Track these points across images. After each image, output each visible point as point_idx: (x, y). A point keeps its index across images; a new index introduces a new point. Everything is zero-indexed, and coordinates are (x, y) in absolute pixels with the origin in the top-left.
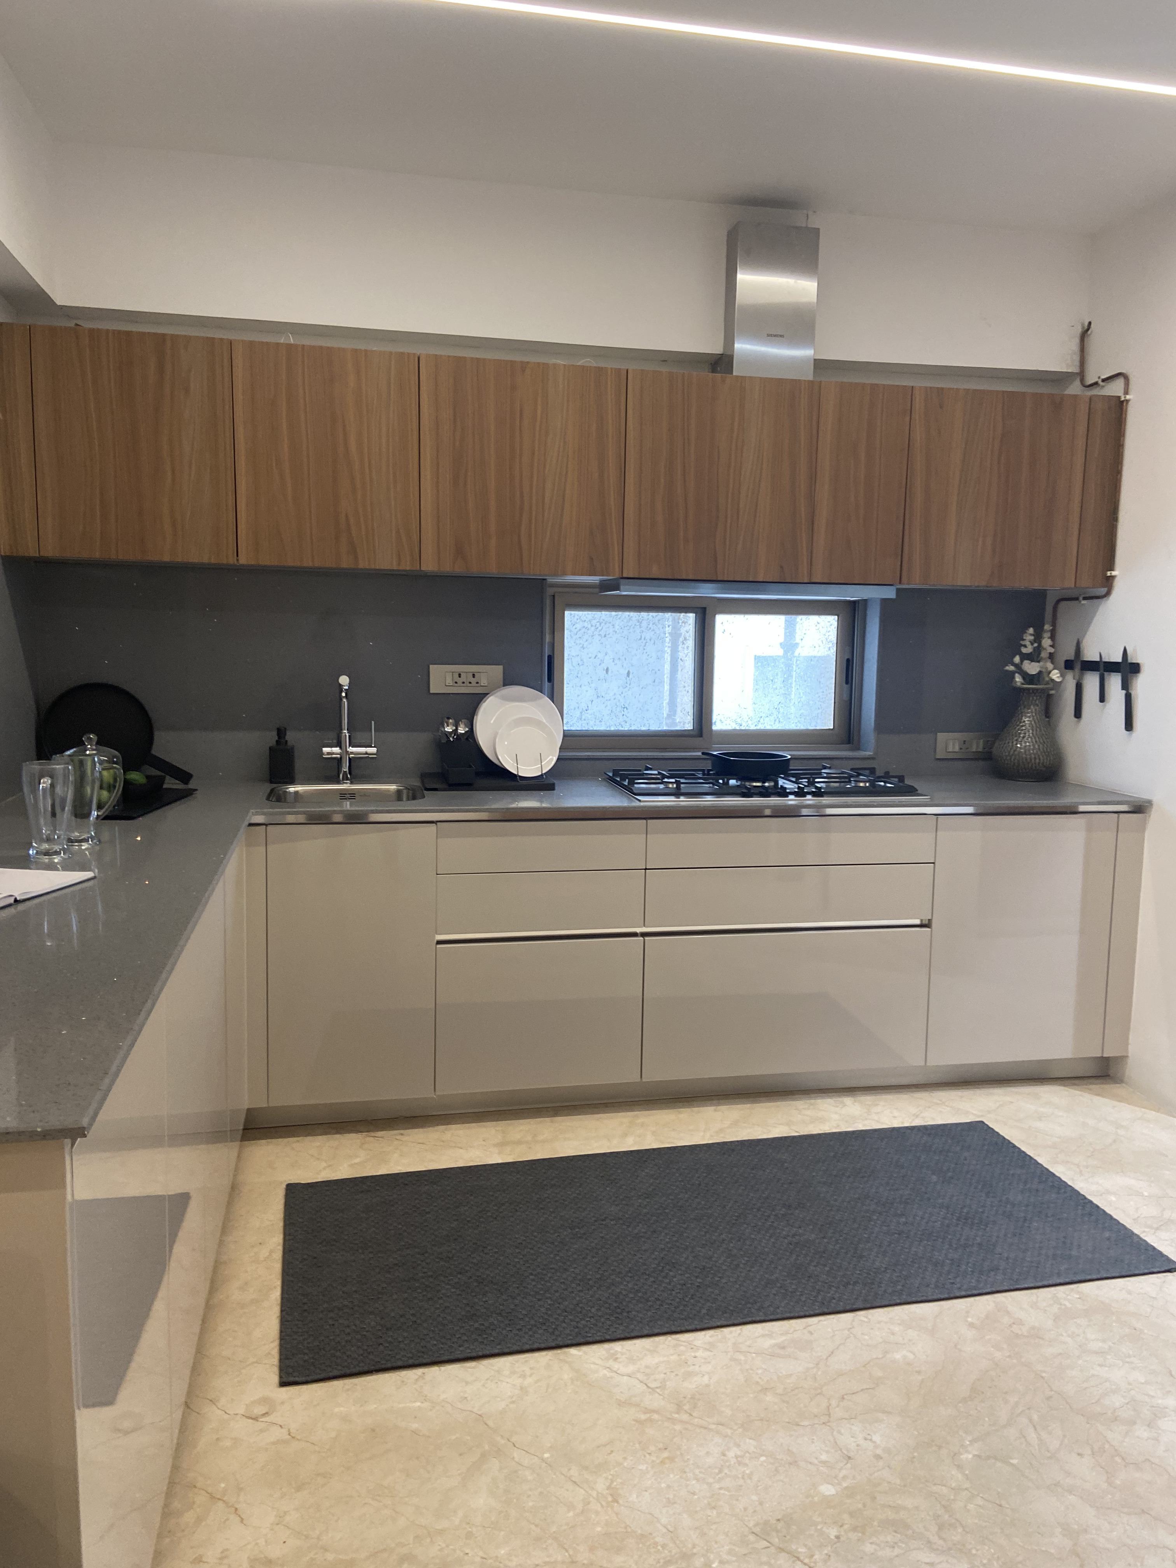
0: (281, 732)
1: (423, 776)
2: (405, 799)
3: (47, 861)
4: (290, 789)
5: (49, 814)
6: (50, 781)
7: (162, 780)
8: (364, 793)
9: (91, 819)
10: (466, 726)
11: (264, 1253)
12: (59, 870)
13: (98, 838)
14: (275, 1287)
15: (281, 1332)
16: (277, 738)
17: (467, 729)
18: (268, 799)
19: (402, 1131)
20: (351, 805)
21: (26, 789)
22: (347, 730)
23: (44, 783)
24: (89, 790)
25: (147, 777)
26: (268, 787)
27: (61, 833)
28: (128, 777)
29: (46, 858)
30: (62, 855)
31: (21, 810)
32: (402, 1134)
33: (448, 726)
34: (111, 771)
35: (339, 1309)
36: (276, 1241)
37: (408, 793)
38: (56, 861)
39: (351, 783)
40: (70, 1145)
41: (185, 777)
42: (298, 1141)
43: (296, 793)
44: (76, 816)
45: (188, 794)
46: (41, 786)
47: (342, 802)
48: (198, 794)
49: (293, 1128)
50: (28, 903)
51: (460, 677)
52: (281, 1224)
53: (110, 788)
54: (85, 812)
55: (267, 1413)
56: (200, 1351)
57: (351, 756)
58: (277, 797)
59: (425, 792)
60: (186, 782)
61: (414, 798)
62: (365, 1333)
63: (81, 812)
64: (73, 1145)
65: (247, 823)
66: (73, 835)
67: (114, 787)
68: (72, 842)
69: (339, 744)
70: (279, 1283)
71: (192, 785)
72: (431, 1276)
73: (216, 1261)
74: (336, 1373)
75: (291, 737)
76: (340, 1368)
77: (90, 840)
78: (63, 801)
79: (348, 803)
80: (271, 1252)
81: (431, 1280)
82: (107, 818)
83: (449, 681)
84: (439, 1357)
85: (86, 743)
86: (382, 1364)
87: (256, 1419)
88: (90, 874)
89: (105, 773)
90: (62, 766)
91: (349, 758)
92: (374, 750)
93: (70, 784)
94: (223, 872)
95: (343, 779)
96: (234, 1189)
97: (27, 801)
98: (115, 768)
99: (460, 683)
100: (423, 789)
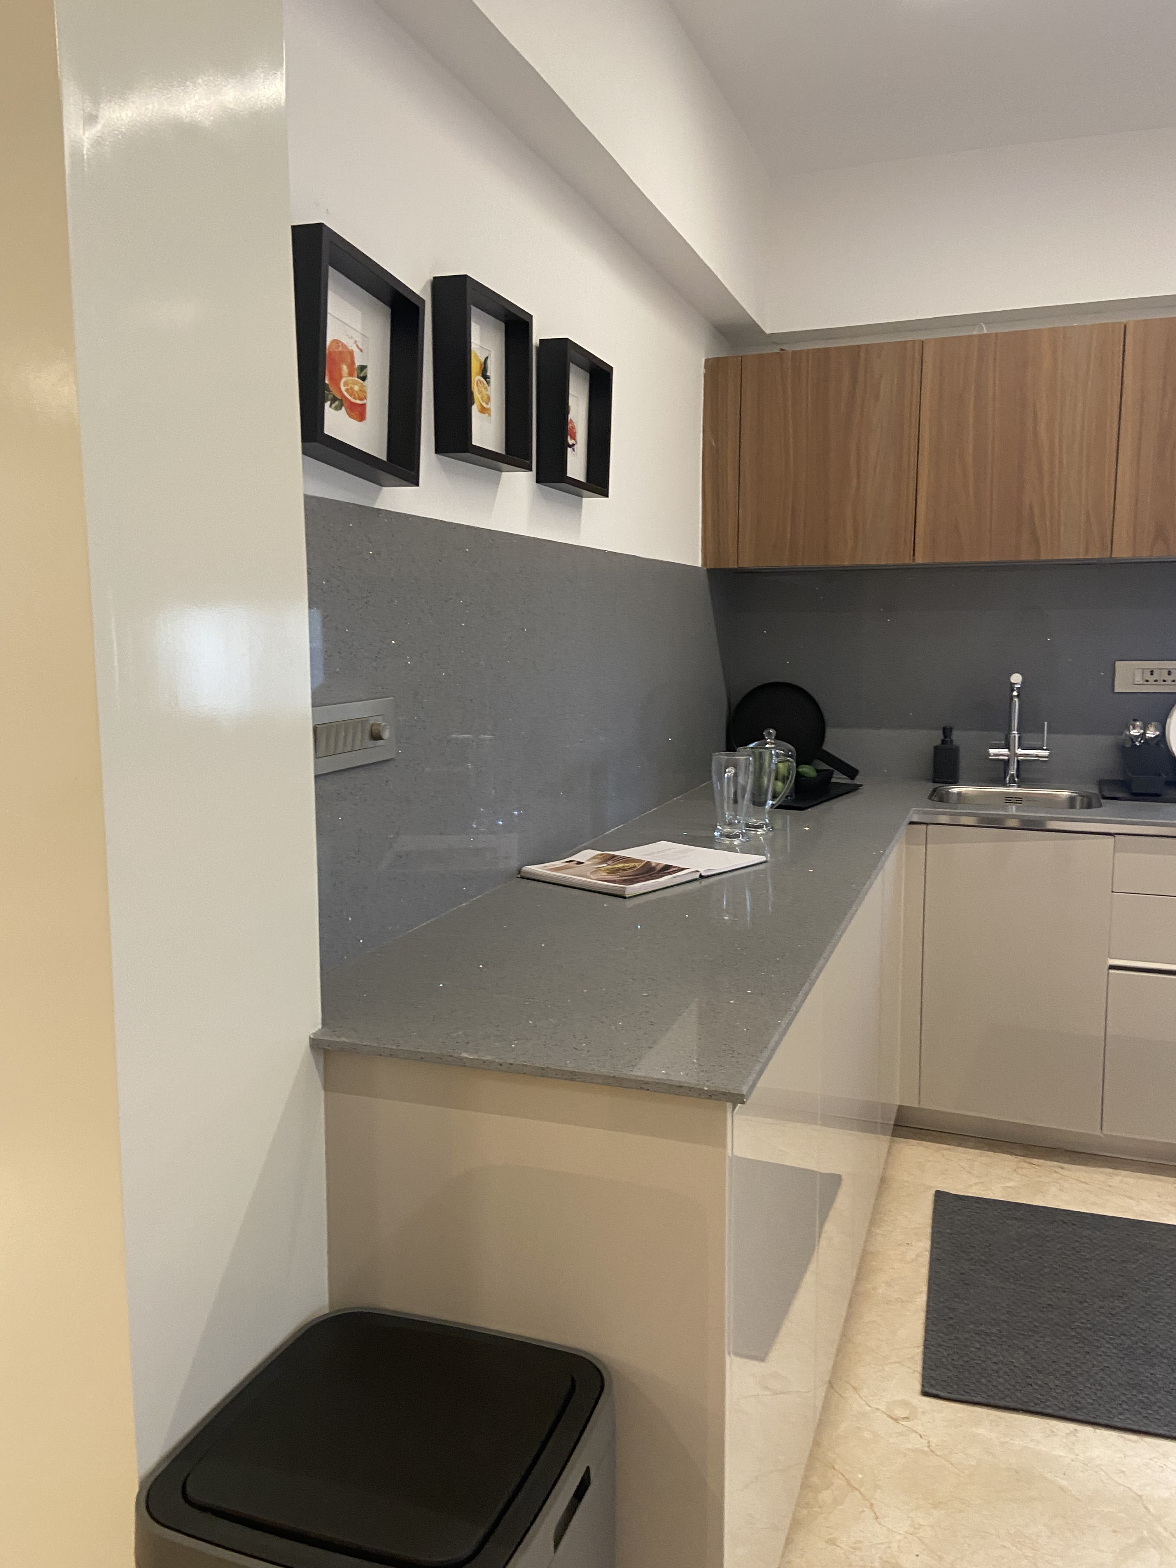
0: (947, 732)
1: (1101, 783)
2: (1078, 807)
3: (728, 842)
4: (953, 789)
5: (731, 802)
6: (733, 771)
7: (830, 774)
8: (1032, 799)
9: (767, 807)
10: (1157, 729)
11: (911, 1255)
12: (738, 852)
13: (771, 825)
14: (921, 1292)
15: (926, 1340)
16: (942, 737)
17: (1158, 733)
18: (930, 798)
19: (1062, 1165)
20: (1017, 809)
21: (714, 777)
22: (1018, 731)
23: (729, 772)
24: (766, 780)
25: (818, 771)
26: (931, 786)
27: (741, 819)
28: (800, 770)
29: (728, 840)
30: (741, 838)
31: (710, 795)
32: (1062, 1168)
33: (1134, 728)
34: (786, 764)
35: (987, 1334)
36: (923, 1246)
37: (1082, 801)
38: (736, 843)
39: (1019, 787)
40: (731, 1110)
41: (852, 773)
42: (948, 1149)
43: (959, 794)
44: (754, 804)
45: (855, 788)
46: (726, 775)
47: (1007, 806)
48: (861, 789)
49: (946, 1134)
50: (711, 880)
51: (1152, 674)
52: (929, 1230)
53: (784, 779)
54: (762, 800)
55: (907, 1418)
56: (845, 1335)
57: (1020, 758)
58: (939, 798)
59: (1103, 801)
60: (852, 778)
61: (1089, 806)
62: (1012, 1368)
63: (758, 801)
64: (733, 1110)
65: (907, 820)
66: (751, 821)
67: (788, 778)
68: (750, 827)
69: (1007, 746)
70: (925, 1289)
71: (857, 781)
72: (1089, 1329)
73: (864, 1250)
74: (979, 1399)
75: (957, 737)
76: (985, 1396)
77: (764, 826)
78: (744, 789)
79: (1014, 807)
80: (918, 1255)
81: (1089, 1332)
82: (780, 807)
83: (1138, 679)
84: (1095, 1418)
85: (766, 737)
86: (1030, 1406)
87: (896, 1420)
88: (762, 858)
89: (781, 765)
90: (745, 757)
91: (1017, 760)
92: (1046, 753)
93: (750, 774)
94: (882, 867)
95: (1010, 783)
96: (883, 1182)
97: (715, 786)
98: (789, 761)
99: (1151, 682)
100: (1100, 797)
